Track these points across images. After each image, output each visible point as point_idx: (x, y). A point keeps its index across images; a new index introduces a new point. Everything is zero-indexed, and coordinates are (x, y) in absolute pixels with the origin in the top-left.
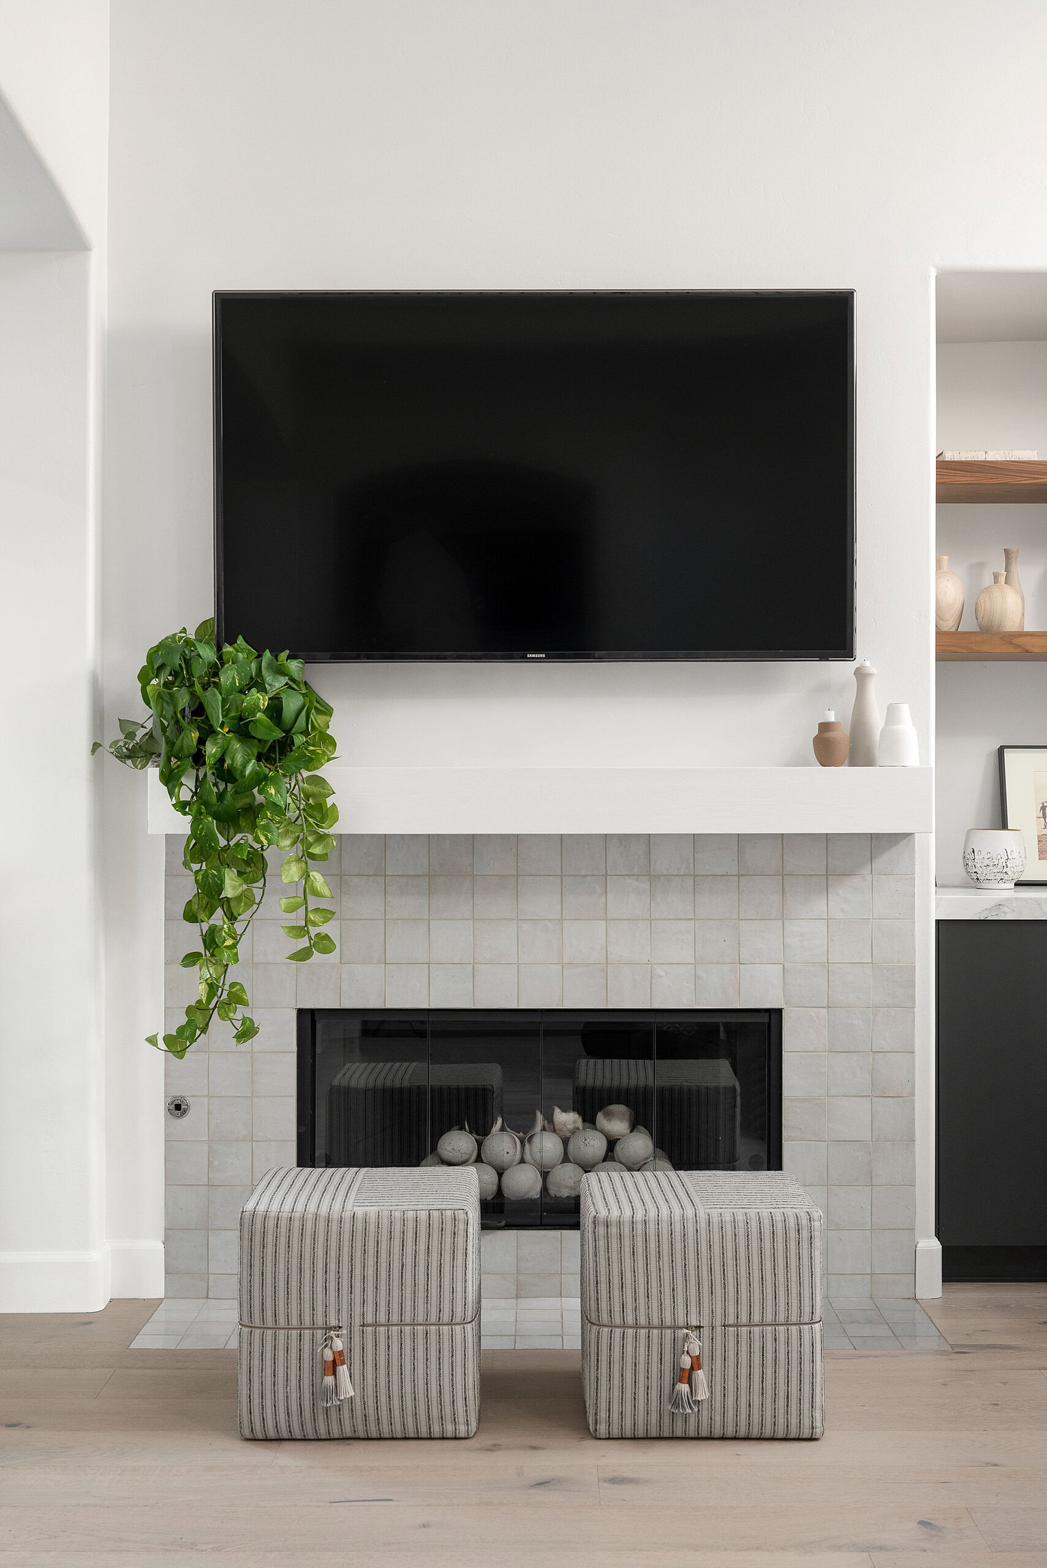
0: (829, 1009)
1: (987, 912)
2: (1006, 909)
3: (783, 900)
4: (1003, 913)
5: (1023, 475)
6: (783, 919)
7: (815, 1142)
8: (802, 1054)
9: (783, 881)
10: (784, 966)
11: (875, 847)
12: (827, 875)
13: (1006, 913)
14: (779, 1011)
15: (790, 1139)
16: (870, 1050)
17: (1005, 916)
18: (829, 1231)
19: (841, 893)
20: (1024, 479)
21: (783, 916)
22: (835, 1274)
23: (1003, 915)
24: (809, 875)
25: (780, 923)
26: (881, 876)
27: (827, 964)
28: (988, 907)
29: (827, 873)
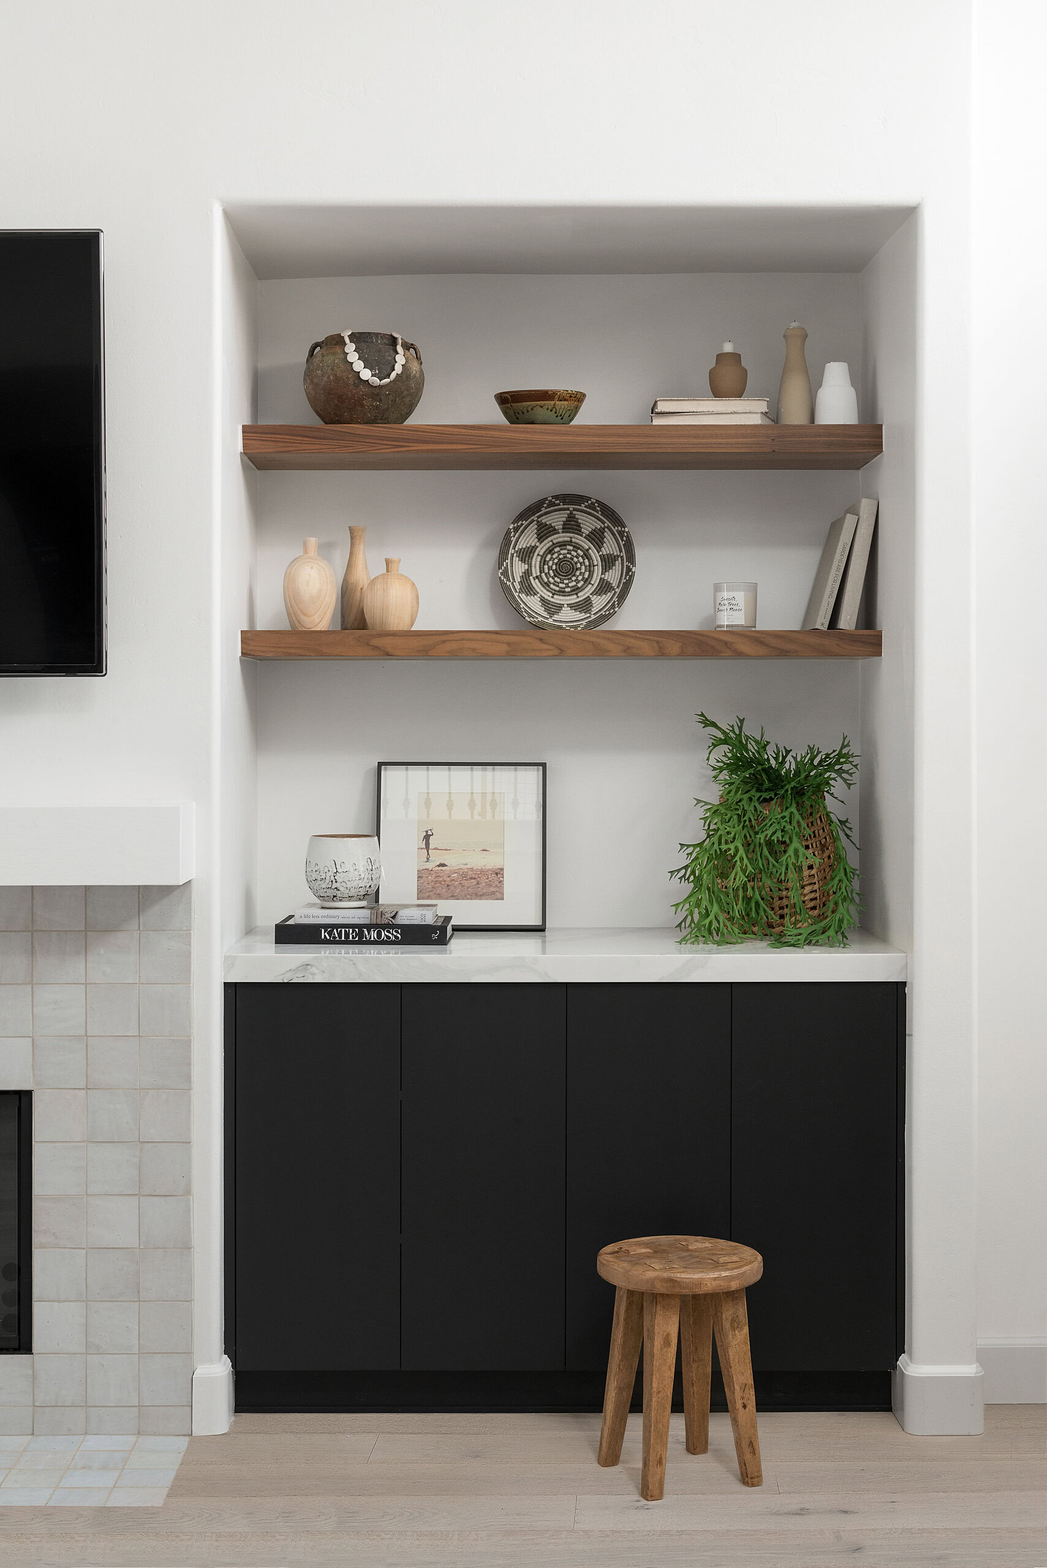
0: (89, 1091)
1: (291, 973)
2: (314, 970)
3: (32, 964)
4: (310, 974)
5: (384, 442)
6: (32, 983)
7: (70, 1250)
8: (57, 1144)
9: (32, 938)
10: (33, 1039)
11: (143, 898)
12: (86, 931)
13: (315, 974)
14: (29, 1093)
15: (42, 1246)
16: (137, 1140)
17: (313, 978)
18: (88, 1356)
19: (102, 952)
20: (385, 447)
21: (32, 979)
22: (95, 1406)
23: (310, 976)
24: (64, 931)
25: (29, 988)
26: (150, 933)
27: (85, 1038)
28: (293, 967)
29: (86, 928)
